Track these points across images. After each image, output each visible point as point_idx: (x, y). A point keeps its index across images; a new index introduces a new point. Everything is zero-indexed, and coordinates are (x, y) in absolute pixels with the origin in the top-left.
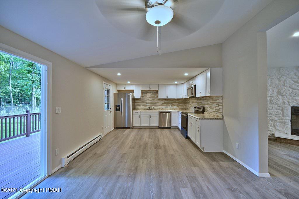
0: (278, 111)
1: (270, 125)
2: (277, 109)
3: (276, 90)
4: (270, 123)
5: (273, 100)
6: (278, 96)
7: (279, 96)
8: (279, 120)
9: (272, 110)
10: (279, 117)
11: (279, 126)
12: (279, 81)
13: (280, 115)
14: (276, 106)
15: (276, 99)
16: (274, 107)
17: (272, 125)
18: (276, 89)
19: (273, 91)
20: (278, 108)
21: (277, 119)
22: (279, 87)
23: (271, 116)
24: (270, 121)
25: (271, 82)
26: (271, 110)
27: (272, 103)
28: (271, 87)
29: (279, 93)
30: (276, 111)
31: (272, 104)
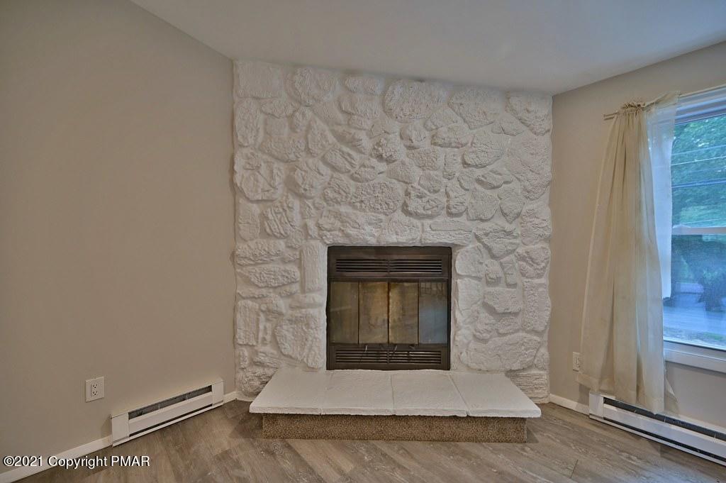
0: (289, 267)
1: (261, 335)
2: (284, 261)
3: (280, 170)
4: (261, 327)
5: (270, 216)
6: (287, 196)
7: (291, 198)
8: (290, 312)
9: (270, 266)
10: (290, 295)
11: (289, 336)
12: (293, 128)
13: (295, 288)
14: (281, 244)
15: (281, 210)
16: (273, 251)
17: (268, 337)
18: (282, 166)
19: (272, 172)
20: (289, 254)
21: (282, 304)
22: (292, 156)
23: (264, 291)
24: (262, 317)
25: (266, 132)
26: (263, 266)
27: (268, 230)
28: (265, 157)
29: (292, 187)
30: (282, 267)
31: (268, 234)
